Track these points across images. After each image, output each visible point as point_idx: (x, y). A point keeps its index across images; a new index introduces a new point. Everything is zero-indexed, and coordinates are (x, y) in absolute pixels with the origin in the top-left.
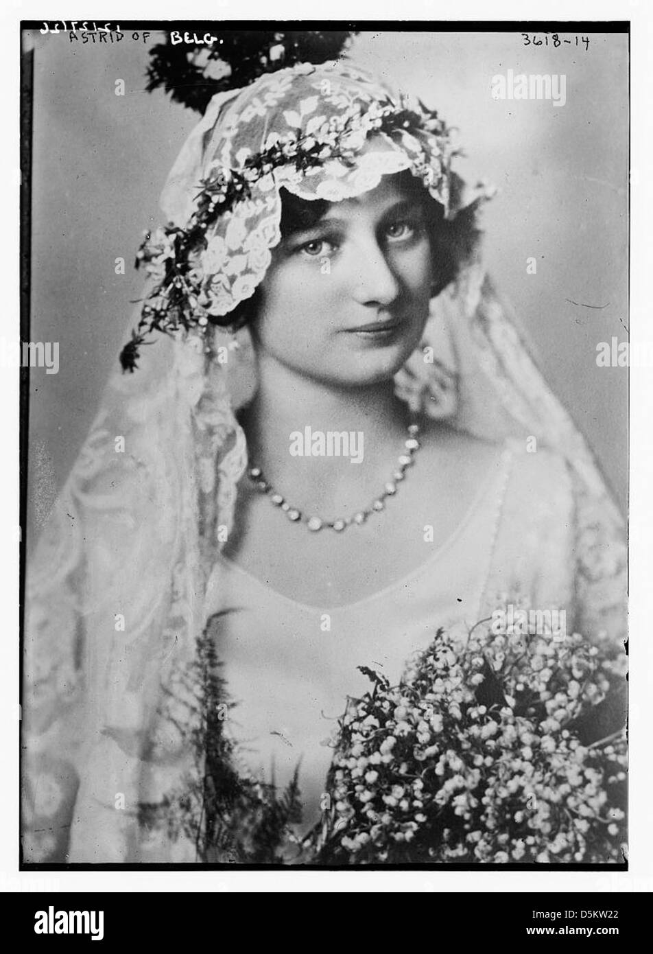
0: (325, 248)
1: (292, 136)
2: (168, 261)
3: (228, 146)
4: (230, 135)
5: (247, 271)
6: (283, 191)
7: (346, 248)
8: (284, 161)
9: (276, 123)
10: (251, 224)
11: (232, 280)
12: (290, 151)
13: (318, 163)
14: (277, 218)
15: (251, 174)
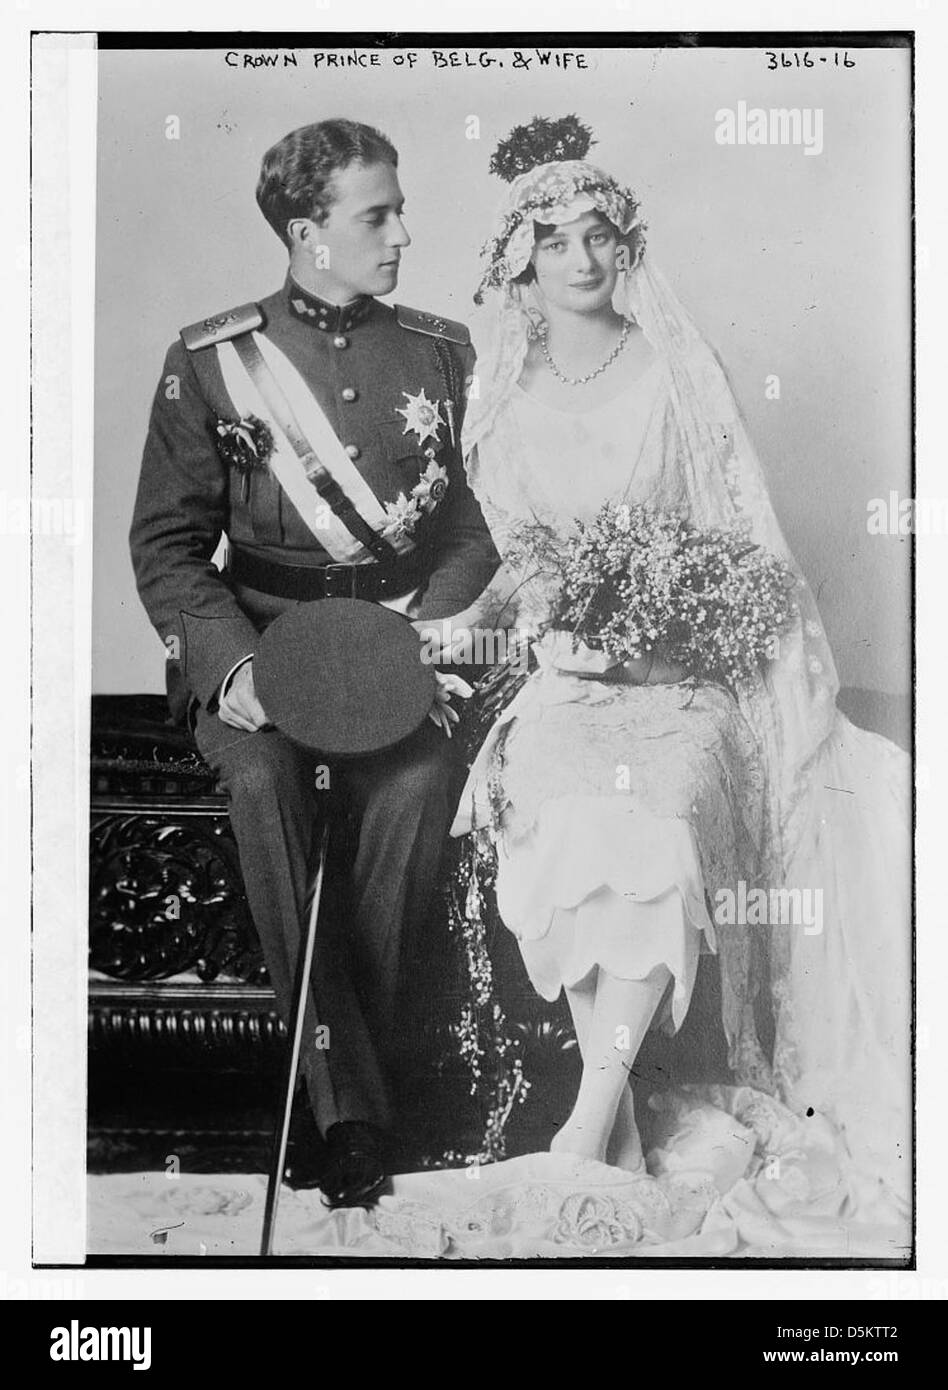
0: (560, 247)
1: (542, 194)
2: (493, 254)
3: (517, 200)
4: (519, 194)
5: (522, 258)
6: (535, 221)
7: (570, 246)
8: (536, 206)
9: (536, 189)
10: (523, 235)
11: (517, 262)
12: (539, 202)
13: (551, 206)
14: (532, 233)
15: (523, 212)
